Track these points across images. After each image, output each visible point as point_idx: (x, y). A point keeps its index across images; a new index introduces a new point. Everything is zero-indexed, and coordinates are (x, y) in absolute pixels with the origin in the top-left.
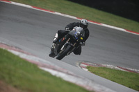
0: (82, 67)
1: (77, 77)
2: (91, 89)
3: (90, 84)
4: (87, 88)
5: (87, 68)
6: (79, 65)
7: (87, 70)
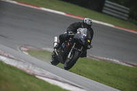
0: (22, 51)
1: (18, 60)
2: (31, 73)
3: (31, 67)
4: (28, 71)
5: (27, 51)
6: (20, 48)
7: (27, 53)
